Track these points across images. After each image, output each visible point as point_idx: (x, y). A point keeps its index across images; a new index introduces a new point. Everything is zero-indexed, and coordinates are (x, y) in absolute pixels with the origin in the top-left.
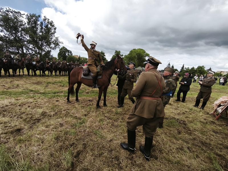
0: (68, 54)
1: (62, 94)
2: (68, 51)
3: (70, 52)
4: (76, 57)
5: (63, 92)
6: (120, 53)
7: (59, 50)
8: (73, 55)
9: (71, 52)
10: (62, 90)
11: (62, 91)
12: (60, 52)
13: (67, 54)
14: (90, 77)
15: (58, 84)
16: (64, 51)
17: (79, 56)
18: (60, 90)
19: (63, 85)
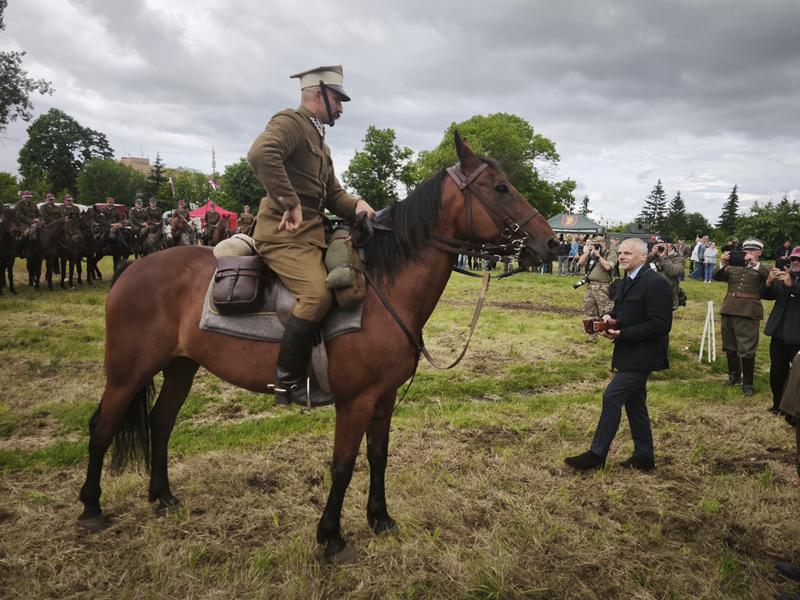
0: (86, 154)
1: (45, 441)
2: (86, 135)
3: (96, 139)
4: (136, 167)
5: (50, 420)
6: (395, 142)
7: (29, 131)
8: (117, 157)
9: (103, 143)
10: (39, 406)
11: (45, 414)
12: (29, 145)
13: (77, 154)
14: (269, 326)
15: (14, 353)
16: (58, 138)
17: (152, 162)
18: (26, 406)
19: (54, 364)
